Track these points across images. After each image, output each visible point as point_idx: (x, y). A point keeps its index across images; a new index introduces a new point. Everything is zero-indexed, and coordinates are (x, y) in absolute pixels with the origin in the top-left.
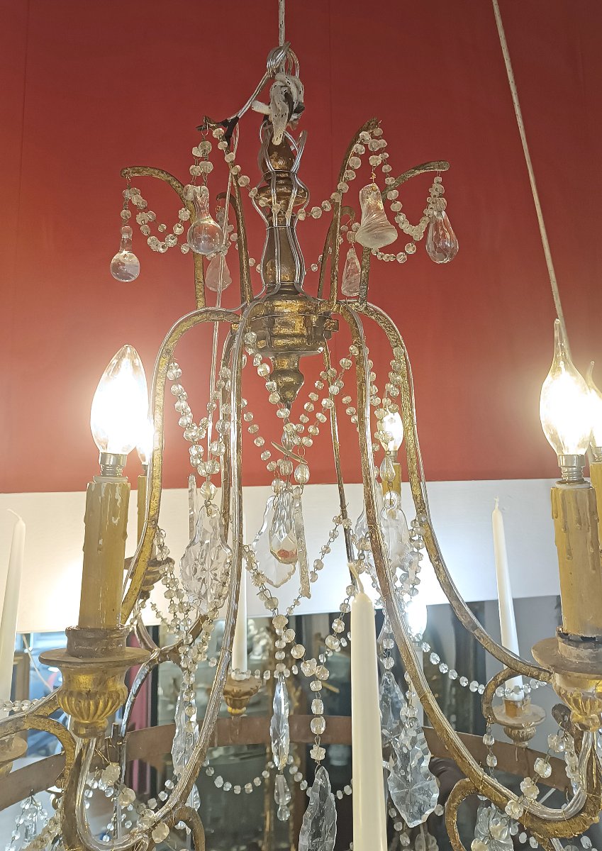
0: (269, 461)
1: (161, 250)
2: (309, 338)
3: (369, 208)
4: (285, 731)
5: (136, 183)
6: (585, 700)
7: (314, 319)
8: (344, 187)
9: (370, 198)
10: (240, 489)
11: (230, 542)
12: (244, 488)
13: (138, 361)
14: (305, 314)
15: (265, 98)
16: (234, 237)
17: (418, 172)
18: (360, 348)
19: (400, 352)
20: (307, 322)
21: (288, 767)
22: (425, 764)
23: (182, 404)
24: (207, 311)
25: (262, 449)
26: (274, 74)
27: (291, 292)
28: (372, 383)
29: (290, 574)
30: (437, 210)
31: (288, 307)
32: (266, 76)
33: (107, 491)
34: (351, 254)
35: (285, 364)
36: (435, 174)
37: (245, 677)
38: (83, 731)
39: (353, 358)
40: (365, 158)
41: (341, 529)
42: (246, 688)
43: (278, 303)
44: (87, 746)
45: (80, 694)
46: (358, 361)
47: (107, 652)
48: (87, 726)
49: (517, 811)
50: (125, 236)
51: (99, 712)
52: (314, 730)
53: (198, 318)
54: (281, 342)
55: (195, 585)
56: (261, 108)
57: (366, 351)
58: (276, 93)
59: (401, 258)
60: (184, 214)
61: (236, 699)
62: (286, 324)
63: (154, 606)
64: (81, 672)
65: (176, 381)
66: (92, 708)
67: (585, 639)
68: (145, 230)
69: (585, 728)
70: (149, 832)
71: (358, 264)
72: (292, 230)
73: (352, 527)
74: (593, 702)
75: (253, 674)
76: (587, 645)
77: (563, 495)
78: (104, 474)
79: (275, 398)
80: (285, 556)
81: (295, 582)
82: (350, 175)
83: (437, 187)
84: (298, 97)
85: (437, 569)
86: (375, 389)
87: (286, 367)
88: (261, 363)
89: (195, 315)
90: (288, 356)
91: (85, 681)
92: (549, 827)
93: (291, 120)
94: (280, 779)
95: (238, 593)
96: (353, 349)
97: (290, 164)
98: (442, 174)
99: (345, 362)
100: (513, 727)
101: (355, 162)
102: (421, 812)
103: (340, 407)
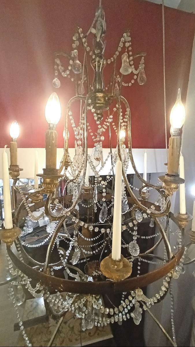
0: (94, 139)
1: (65, 76)
2: (105, 104)
3: (124, 61)
4: (96, 196)
5: (58, 57)
6: (170, 189)
7: (107, 98)
8: (117, 53)
9: (125, 58)
10: (87, 149)
11: (85, 155)
12: (88, 149)
13: (57, 96)
14: (104, 97)
15: (95, 27)
16: (86, 78)
17: (137, 56)
18: (119, 105)
19: (128, 110)
20: (105, 100)
21: (97, 203)
22: (126, 203)
23: (72, 121)
24: (78, 97)
25: (92, 136)
26: (97, 18)
27: (100, 91)
28: (122, 116)
29: (98, 165)
30: (141, 67)
31: (100, 95)
32: (95, 19)
33: (50, 134)
34: (116, 85)
35: (99, 112)
36: (142, 56)
37: (88, 186)
38: (49, 192)
39: (117, 108)
40: (124, 43)
41: (110, 155)
42: (88, 188)
43: (97, 94)
44: (50, 195)
45: (47, 183)
46: (118, 109)
47: (53, 174)
48: (49, 191)
49: (149, 212)
50: (56, 74)
51: (52, 188)
52: (103, 195)
53: (76, 98)
54: (98, 105)
55: (77, 165)
56: (93, 31)
57: (120, 106)
58: (98, 26)
59: (130, 85)
60: (71, 62)
61: (86, 190)
62: (99, 100)
63: (68, 171)
64: (47, 178)
65: (71, 115)
66: (50, 187)
67: (172, 175)
68: (61, 71)
69: (169, 195)
70: (66, 213)
71: (118, 88)
72: (102, 73)
73: (113, 155)
74: (172, 190)
75: (90, 185)
76: (173, 177)
77: (173, 139)
78: (50, 129)
79: (96, 118)
80: (97, 159)
81: (100, 166)
82: (119, 49)
83: (143, 61)
84: (105, 28)
85: (132, 163)
86: (122, 118)
87: (99, 113)
88: (93, 108)
89: (75, 97)
90: (99, 109)
91: (48, 180)
92: (155, 215)
93: (102, 36)
94: (95, 205)
95: (86, 166)
96: (117, 106)
97: (101, 51)
98: (144, 56)
99: (115, 109)
100: (143, 197)
101: (121, 44)
102: (125, 212)
103: (111, 126)
